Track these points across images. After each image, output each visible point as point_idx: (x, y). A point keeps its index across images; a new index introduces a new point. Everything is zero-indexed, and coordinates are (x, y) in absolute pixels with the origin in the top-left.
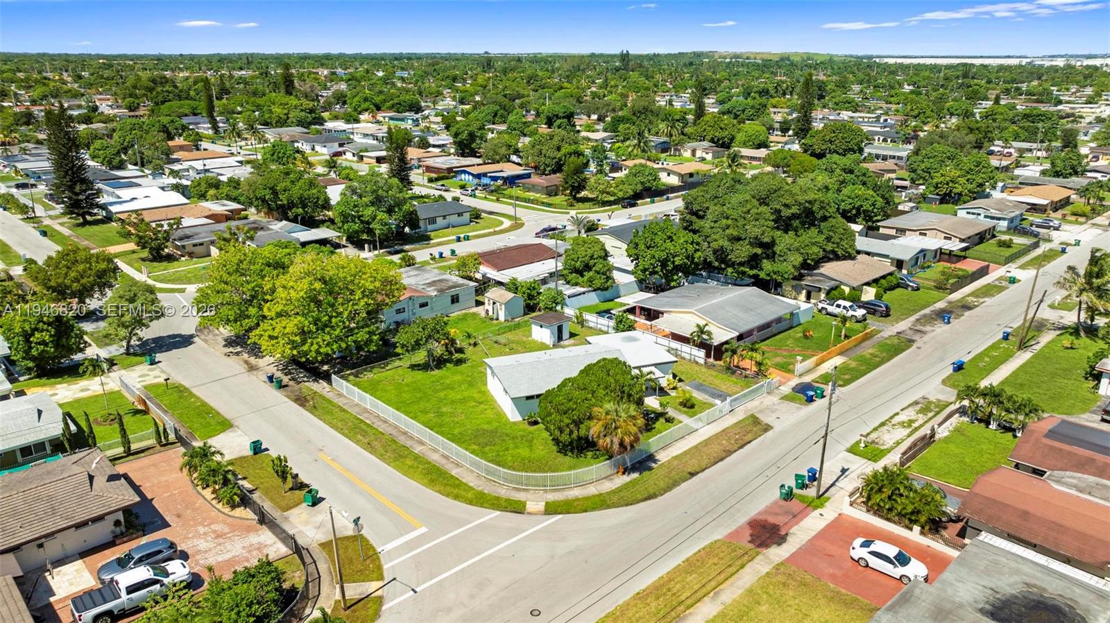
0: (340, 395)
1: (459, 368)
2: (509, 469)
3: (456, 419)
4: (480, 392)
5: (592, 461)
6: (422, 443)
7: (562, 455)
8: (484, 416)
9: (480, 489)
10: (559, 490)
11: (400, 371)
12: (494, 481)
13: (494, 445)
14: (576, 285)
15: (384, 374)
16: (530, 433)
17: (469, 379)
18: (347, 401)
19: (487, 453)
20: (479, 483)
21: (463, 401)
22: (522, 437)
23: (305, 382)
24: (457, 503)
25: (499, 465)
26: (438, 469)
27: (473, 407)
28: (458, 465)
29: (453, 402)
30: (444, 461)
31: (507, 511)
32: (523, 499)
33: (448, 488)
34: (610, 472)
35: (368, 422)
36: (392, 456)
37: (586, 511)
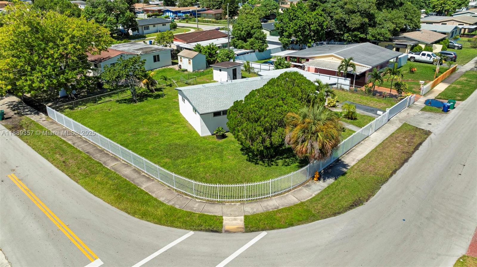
0: (53, 122)
1: (158, 100)
2: (201, 181)
3: (151, 137)
4: (174, 115)
5: (284, 168)
6: (116, 159)
7: (253, 164)
8: (176, 133)
9: (171, 204)
10: (256, 201)
11: (109, 104)
12: (186, 195)
13: (186, 157)
14: (242, 48)
15: (95, 106)
16: (219, 145)
17: (165, 107)
18: (57, 127)
19: (178, 166)
20: (169, 197)
21: (158, 123)
22: (212, 149)
23: (27, 114)
24: (144, 222)
25: (191, 177)
26: (128, 184)
27: (167, 126)
28: (149, 179)
29: (149, 124)
30: (135, 175)
31: (201, 230)
32: (219, 214)
33: (135, 204)
34: (304, 178)
35: (70, 142)
36: (84, 173)
37: (292, 225)
